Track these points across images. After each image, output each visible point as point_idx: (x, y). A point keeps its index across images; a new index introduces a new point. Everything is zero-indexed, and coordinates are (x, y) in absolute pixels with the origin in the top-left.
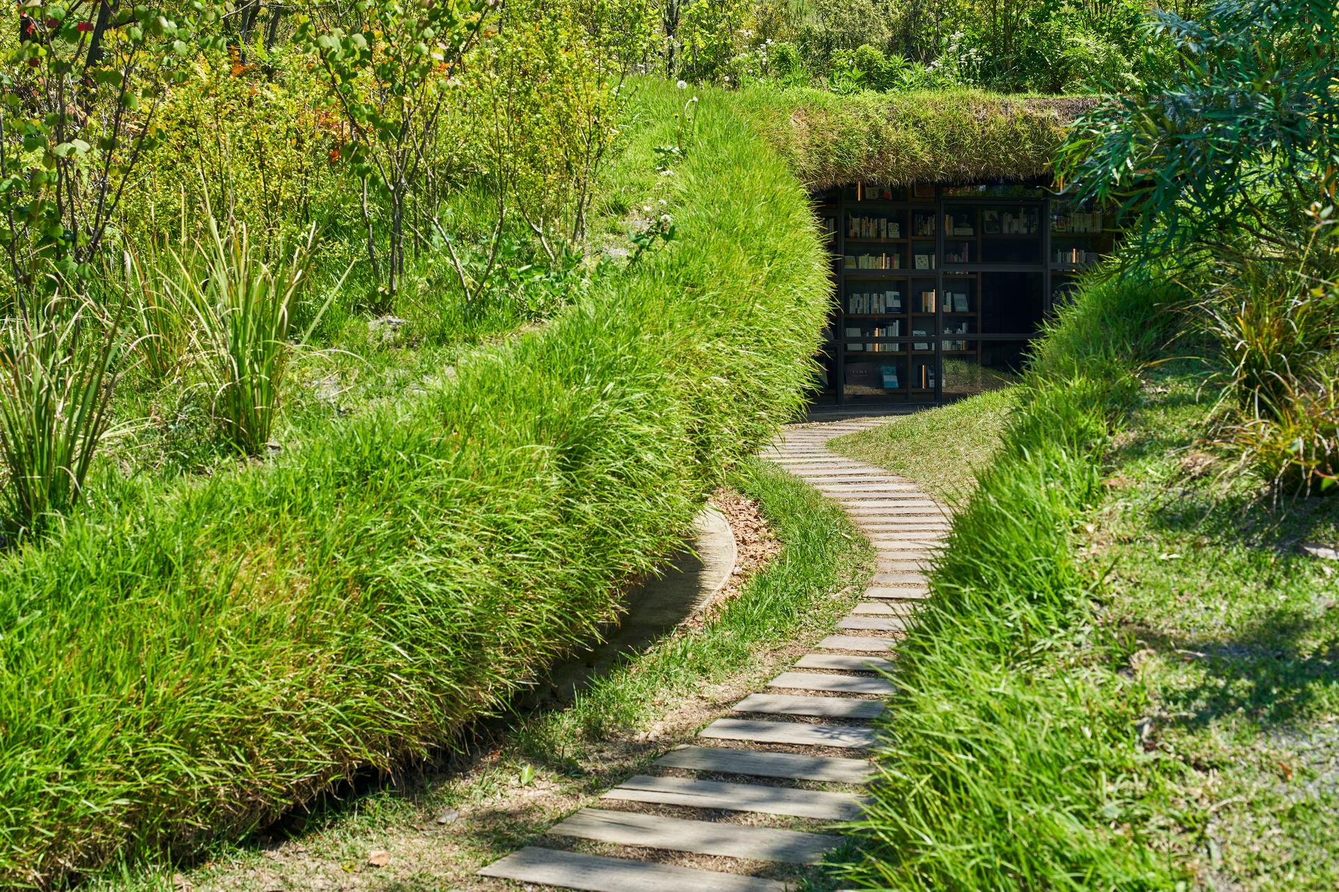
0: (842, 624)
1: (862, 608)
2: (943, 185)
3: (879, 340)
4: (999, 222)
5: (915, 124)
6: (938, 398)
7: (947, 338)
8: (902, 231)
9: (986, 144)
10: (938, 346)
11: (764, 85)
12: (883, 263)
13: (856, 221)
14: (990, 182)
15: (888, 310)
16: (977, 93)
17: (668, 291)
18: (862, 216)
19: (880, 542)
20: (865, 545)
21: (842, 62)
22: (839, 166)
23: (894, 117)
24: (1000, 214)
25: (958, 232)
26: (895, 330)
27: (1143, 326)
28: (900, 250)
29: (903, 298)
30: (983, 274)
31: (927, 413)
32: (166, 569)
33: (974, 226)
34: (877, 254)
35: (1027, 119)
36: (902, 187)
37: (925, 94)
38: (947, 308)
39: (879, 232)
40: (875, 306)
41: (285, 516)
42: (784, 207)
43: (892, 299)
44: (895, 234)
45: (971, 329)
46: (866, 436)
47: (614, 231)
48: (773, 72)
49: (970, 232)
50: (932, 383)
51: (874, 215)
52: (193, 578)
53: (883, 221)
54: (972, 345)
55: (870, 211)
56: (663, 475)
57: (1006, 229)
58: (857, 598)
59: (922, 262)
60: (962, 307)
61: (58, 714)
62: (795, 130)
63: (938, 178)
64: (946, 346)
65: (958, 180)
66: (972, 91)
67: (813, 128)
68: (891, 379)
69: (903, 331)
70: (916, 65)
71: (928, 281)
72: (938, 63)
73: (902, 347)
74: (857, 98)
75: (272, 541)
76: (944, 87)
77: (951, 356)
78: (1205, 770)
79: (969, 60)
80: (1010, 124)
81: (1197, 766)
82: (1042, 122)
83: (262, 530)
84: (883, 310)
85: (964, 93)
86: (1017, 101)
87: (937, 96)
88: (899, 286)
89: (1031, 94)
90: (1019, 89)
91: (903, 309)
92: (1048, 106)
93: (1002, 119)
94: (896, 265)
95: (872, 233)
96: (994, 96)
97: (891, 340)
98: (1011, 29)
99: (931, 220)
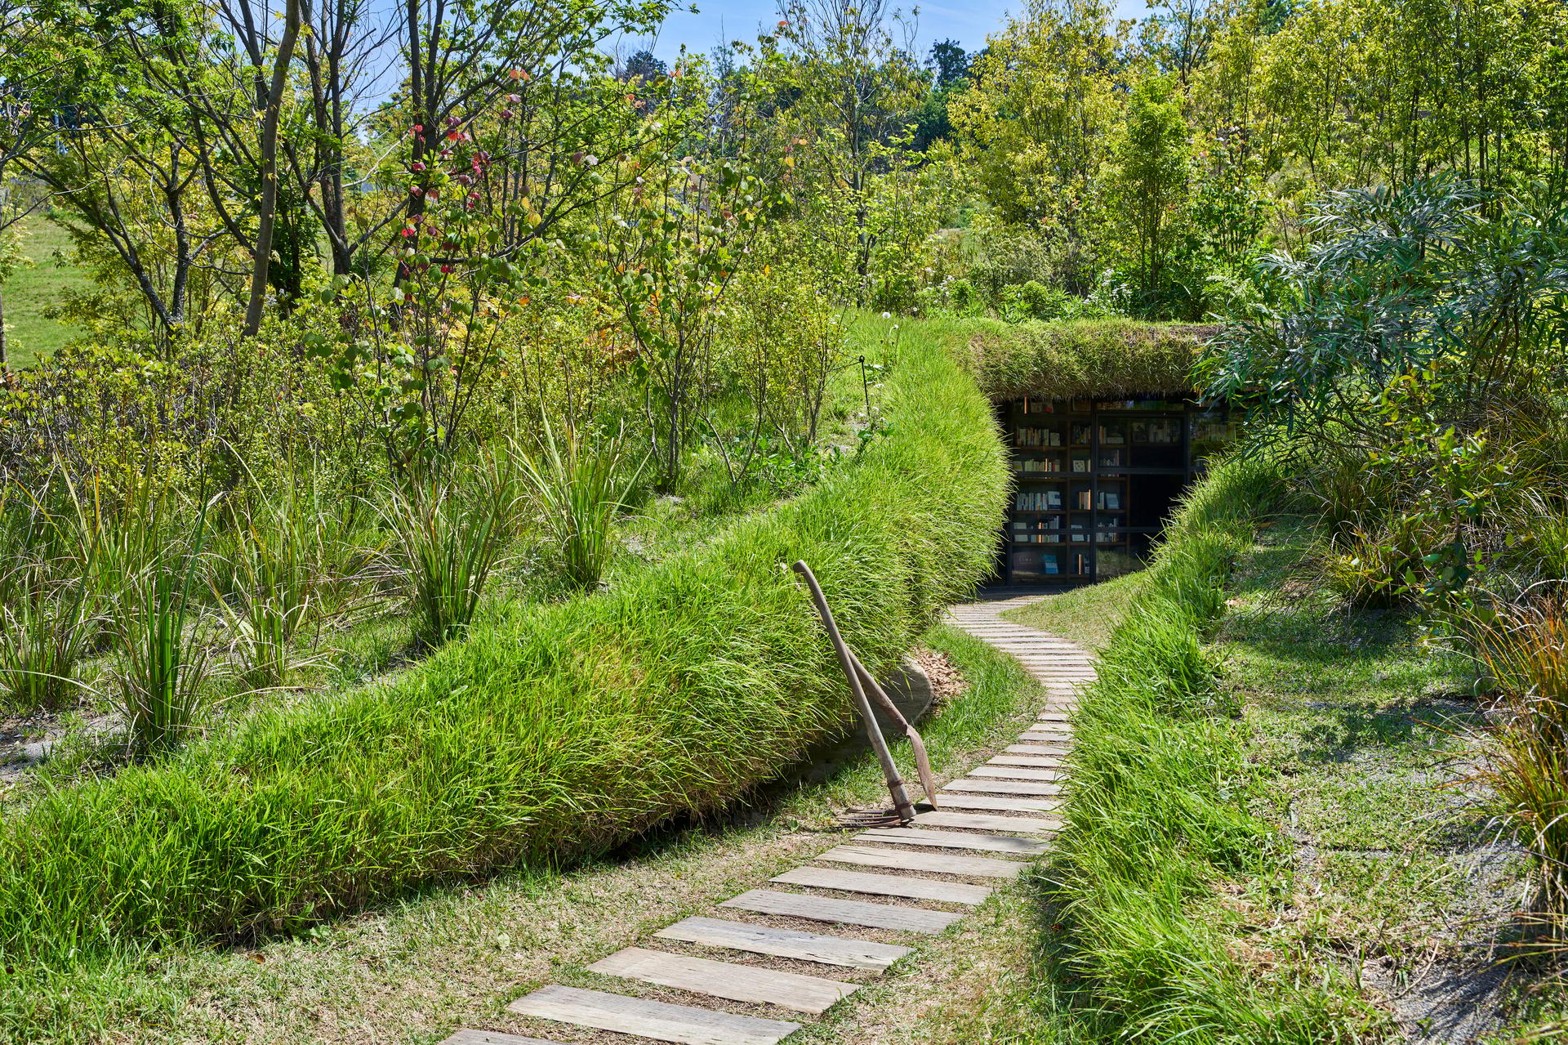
0: (1022, 737)
1: (1036, 726)
2: (1099, 400)
3: (1042, 532)
4: (1146, 432)
5: (1074, 348)
6: (1092, 579)
7: (1100, 530)
8: (1063, 440)
9: (1138, 366)
10: (1093, 538)
11: (944, 315)
12: (1046, 467)
13: (1023, 431)
14: (1138, 398)
15: (1050, 507)
16: (1128, 321)
17: (888, 473)
18: (1028, 427)
19: (1047, 683)
20: (1037, 685)
21: (1012, 296)
22: (1011, 384)
23: (1057, 341)
24: (1147, 425)
25: (1111, 440)
26: (1055, 523)
27: (1259, 497)
28: (1061, 456)
29: (1062, 497)
30: (1132, 476)
31: (1084, 590)
32: (547, 661)
33: (1124, 435)
34: (1040, 460)
35: (1170, 344)
36: (1063, 402)
37: (1083, 323)
38: (1101, 506)
39: (1042, 441)
40: (1038, 504)
41: (626, 629)
42: (972, 414)
43: (1053, 498)
44: (1056, 442)
45: (1120, 525)
46: (1034, 608)
47: (836, 432)
48: (952, 303)
49: (1120, 440)
50: (1087, 569)
51: (1038, 427)
52: (565, 668)
53: (1046, 431)
54: (1122, 537)
55: (1036, 423)
56: (888, 612)
57: (1151, 438)
58: (1034, 720)
59: (1079, 466)
60: (1114, 505)
61: (483, 756)
62: (973, 353)
63: (1094, 394)
64: (1100, 538)
65: (1112, 397)
66: (1123, 320)
67: (988, 351)
68: (1052, 566)
69: (1062, 525)
70: (1076, 298)
71: (1085, 482)
72: (1094, 296)
73: (1062, 538)
74: (1026, 326)
75: (618, 644)
76: (1099, 316)
77: (1103, 547)
78: (1291, 775)
79: (1119, 293)
80: (1158, 348)
81: (1284, 773)
82: (1184, 346)
83: (611, 637)
84: (1045, 508)
85: (1116, 321)
86: (1162, 327)
87: (1093, 324)
88: (1060, 487)
89: (1174, 322)
90: (1165, 318)
91: (1063, 506)
92: (1189, 332)
93: (1150, 344)
94: (1057, 468)
95: (1036, 442)
96: (1142, 324)
97: (1052, 532)
98: (1158, 266)
99: (1088, 430)
